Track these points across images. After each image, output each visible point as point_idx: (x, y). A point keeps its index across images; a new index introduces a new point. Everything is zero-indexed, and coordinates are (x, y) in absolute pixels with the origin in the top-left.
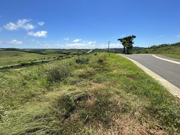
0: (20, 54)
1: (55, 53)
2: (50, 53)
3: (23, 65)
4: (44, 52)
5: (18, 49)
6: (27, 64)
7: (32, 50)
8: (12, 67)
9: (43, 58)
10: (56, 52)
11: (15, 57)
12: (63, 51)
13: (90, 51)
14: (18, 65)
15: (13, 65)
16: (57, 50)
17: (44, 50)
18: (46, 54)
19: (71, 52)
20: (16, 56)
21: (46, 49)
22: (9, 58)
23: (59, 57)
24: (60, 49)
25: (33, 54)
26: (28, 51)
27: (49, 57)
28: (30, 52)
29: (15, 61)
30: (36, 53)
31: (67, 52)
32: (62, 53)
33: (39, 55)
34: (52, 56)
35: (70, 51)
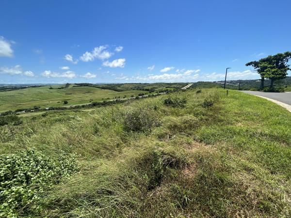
0: (92, 91)
1: (134, 90)
2: (127, 89)
3: (94, 105)
4: (119, 88)
5: (91, 84)
6: (99, 104)
7: (105, 85)
8: (83, 106)
9: (118, 96)
10: (135, 87)
11: (87, 95)
12: (144, 87)
13: (188, 86)
14: (90, 105)
15: (85, 104)
16: (136, 85)
17: (119, 85)
18: (122, 91)
19: (156, 88)
20: (89, 92)
21: (123, 84)
22: (81, 95)
23: (139, 95)
24: (140, 84)
25: (106, 90)
26: (101, 86)
27: (126, 95)
28: (103, 88)
29: (87, 99)
30: (110, 89)
31: (150, 88)
32: (143, 90)
33: (114, 91)
34: (129, 94)
35: (154, 86)
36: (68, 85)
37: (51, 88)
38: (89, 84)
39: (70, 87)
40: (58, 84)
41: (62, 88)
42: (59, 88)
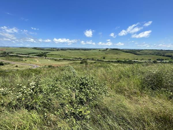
0: (119, 53)
1: (153, 55)
2: (146, 54)
3: (118, 62)
4: (138, 53)
5: (119, 49)
6: (121, 61)
9: (136, 58)
10: (154, 53)
11: (116, 55)
12: (166, 53)
14: (116, 61)
15: (113, 60)
16: (156, 51)
17: (139, 51)
18: (140, 55)
21: (143, 50)
22: (112, 55)
23: (157, 60)
24: (162, 50)
26: (125, 51)
27: (143, 58)
29: (115, 58)
36: (107, 49)
37: (100, 50)
38: (118, 49)
39: (108, 50)
40: (103, 49)
41: (104, 50)
42: (103, 51)
